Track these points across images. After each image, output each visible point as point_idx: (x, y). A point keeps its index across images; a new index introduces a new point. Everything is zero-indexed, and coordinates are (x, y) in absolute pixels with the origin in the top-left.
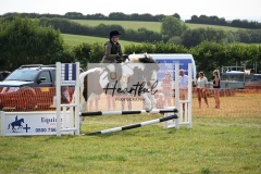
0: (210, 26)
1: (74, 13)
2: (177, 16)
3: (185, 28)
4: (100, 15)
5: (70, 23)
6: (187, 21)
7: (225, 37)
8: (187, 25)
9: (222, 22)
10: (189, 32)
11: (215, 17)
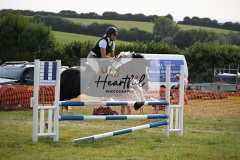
0: (202, 28)
1: (69, 12)
2: (169, 17)
3: (177, 29)
4: (93, 13)
5: (63, 21)
6: (180, 23)
7: (216, 38)
8: (179, 26)
9: (214, 24)
10: (182, 32)
11: (207, 19)
